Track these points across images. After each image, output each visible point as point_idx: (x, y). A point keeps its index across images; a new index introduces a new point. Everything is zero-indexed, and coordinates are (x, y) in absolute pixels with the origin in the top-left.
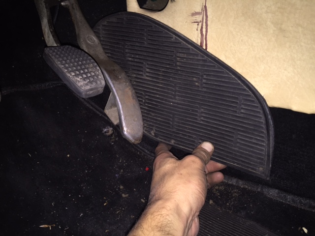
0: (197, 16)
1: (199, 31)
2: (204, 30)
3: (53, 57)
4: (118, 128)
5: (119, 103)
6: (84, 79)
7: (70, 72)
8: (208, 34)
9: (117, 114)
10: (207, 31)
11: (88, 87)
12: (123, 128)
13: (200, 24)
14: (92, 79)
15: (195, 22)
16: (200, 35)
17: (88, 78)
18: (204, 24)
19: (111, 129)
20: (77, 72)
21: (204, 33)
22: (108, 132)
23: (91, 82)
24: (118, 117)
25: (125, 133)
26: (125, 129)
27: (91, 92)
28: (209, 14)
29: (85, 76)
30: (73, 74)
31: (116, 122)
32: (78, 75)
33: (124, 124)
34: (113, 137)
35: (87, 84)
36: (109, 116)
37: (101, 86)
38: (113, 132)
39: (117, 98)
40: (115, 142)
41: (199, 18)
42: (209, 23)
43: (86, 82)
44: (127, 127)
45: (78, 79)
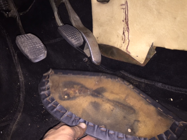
0: (123, 6)
1: (124, 13)
2: (127, 12)
3: (62, 31)
4: (90, 58)
5: (90, 47)
6: (75, 39)
7: (69, 37)
8: (128, 14)
9: (89, 52)
10: (128, 13)
11: (77, 43)
12: (92, 59)
13: (125, 9)
14: (78, 39)
15: (122, 9)
16: (125, 15)
17: (76, 39)
18: (127, 10)
19: (87, 59)
20: (72, 37)
21: (127, 13)
22: (86, 60)
23: (78, 41)
24: (90, 54)
25: (93, 60)
26: (93, 59)
27: (78, 45)
28: (128, 5)
29: (75, 38)
30: (70, 38)
31: (89, 56)
32: (72, 38)
33: (92, 57)
34: (88, 62)
35: (76, 42)
36: (86, 53)
37: (82, 42)
38: (88, 60)
39: (89, 45)
40: (89, 65)
41: (124, 7)
42: (129, 9)
43: (76, 41)
44: (94, 58)
45: (73, 40)
